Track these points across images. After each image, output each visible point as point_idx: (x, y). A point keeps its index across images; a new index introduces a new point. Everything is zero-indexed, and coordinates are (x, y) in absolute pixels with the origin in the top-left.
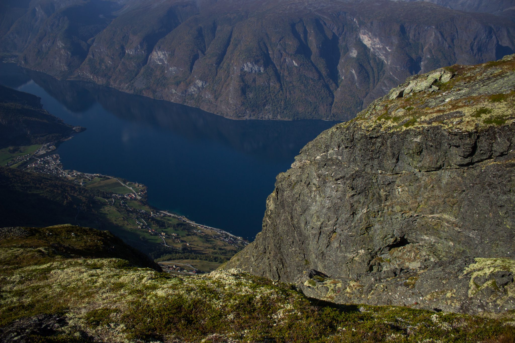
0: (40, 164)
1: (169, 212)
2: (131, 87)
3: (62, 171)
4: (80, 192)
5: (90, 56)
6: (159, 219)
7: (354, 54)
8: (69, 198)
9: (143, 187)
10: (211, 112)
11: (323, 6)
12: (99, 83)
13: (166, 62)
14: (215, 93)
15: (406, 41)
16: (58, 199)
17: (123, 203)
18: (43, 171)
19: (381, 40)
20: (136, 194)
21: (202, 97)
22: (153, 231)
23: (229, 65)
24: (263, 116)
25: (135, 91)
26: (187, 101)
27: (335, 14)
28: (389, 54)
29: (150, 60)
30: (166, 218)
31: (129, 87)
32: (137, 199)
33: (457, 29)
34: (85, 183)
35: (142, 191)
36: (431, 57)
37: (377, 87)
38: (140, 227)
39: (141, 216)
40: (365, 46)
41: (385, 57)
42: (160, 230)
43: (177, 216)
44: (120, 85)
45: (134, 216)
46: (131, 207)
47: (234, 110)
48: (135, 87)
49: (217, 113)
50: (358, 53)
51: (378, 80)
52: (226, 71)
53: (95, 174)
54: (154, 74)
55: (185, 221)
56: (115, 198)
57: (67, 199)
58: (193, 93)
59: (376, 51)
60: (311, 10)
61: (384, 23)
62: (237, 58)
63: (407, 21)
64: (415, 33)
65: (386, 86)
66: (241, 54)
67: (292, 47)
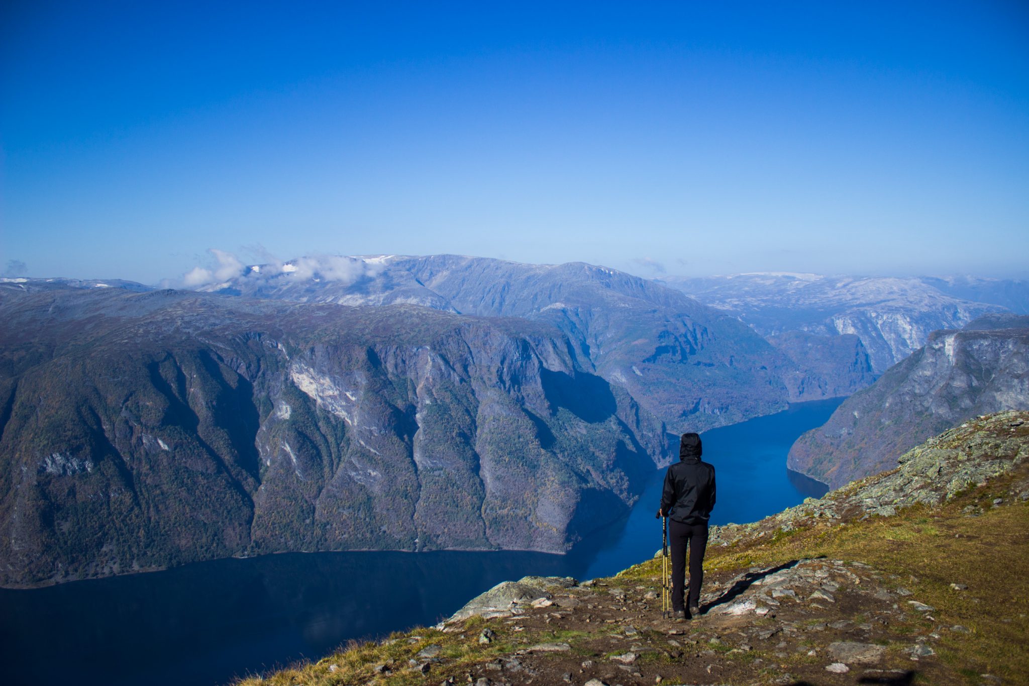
7: (285, 412)
11: (215, 324)
15: (383, 377)
19: (334, 380)
24: (99, 569)
27: (240, 338)
28: (353, 405)
33: (468, 347)
36: (431, 402)
37: (339, 472)
40: (304, 396)
41: (346, 411)
47: (25, 567)
50: (294, 411)
51: (340, 458)
59: (327, 403)
60: (189, 333)
61: (336, 348)
62: (28, 445)
63: (379, 339)
64: (396, 362)
65: (355, 469)
66: (38, 437)
67: (153, 411)
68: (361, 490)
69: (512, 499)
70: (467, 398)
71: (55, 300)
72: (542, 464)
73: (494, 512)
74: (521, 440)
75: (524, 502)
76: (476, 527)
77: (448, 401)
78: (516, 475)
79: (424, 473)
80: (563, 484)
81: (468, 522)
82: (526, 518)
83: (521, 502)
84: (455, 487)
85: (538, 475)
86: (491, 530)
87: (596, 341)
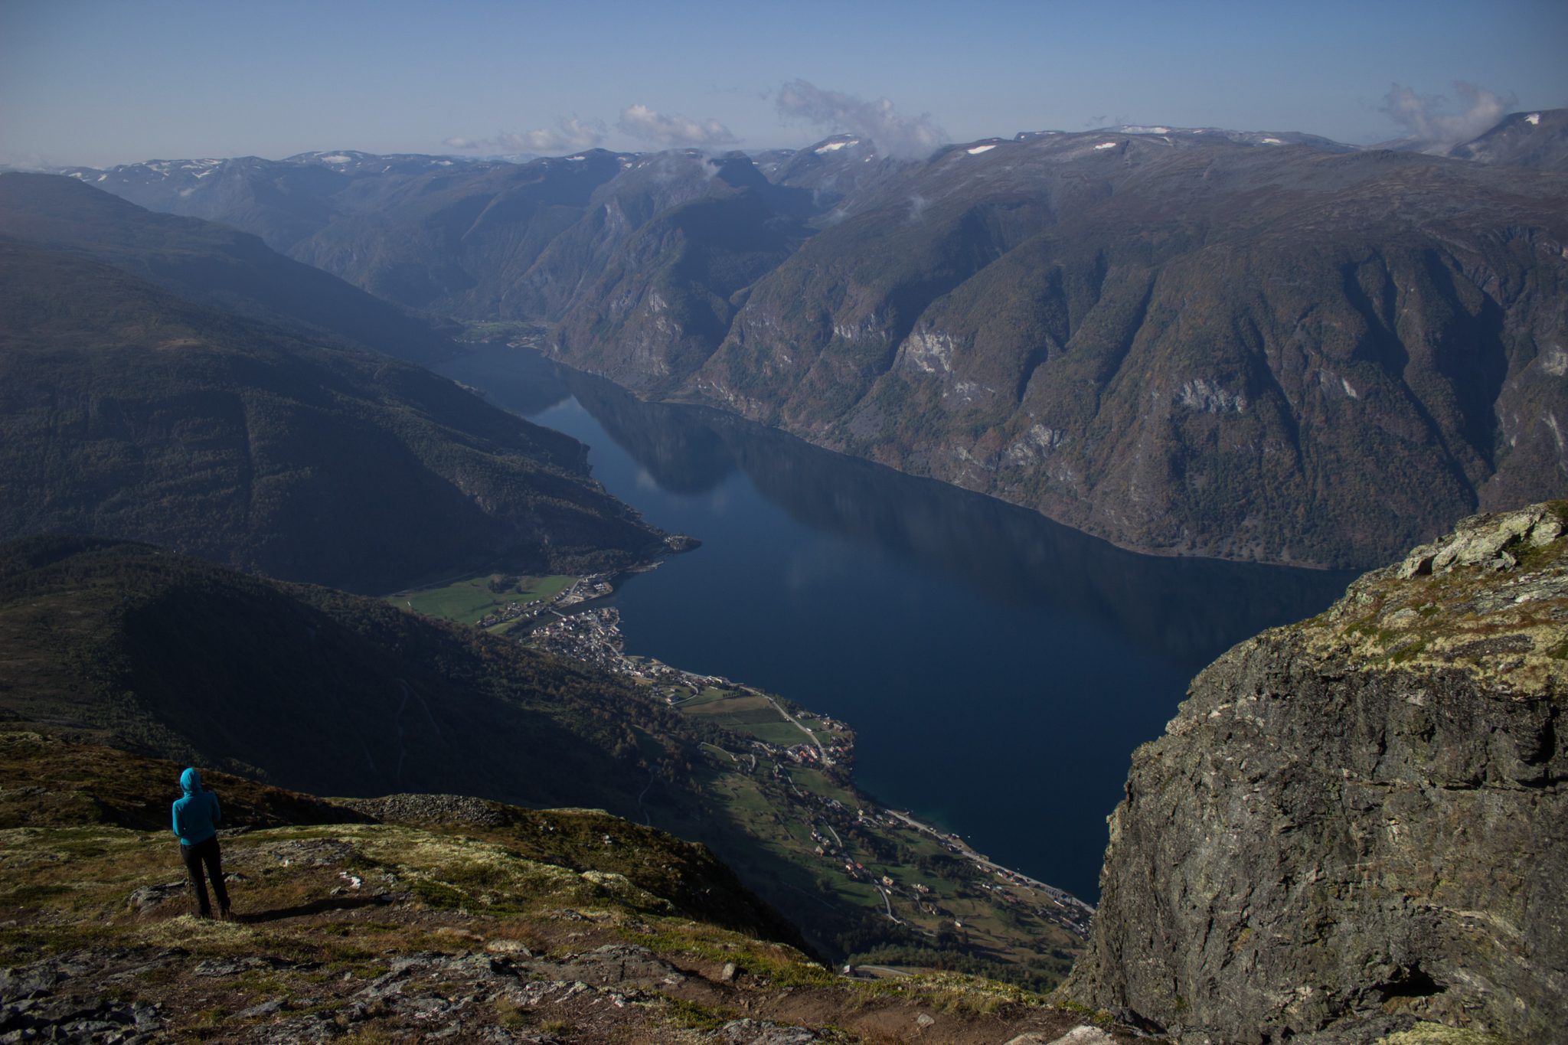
0: (565, 630)
1: (911, 817)
2: (840, 434)
3: (620, 658)
4: (663, 725)
5: (733, 338)
6: (880, 833)
7: (1557, 363)
8: (630, 736)
9: (843, 730)
10: (1070, 525)
11: (1455, 210)
12: (749, 417)
13: (947, 368)
14: (1088, 468)
16: (600, 736)
17: (780, 771)
18: (571, 651)
20: (822, 750)
21: (1048, 478)
22: (859, 866)
23: (1136, 386)
24: (1235, 549)
25: (849, 446)
26: (1000, 484)
27: (1495, 236)
29: (902, 358)
30: (902, 832)
31: (833, 433)
32: (823, 766)
34: (681, 699)
35: (840, 743)
38: (822, 852)
39: (828, 817)
42: (880, 868)
43: (934, 833)
44: (809, 426)
45: (807, 814)
46: (802, 787)
47: (1143, 524)
48: (852, 435)
49: (1091, 529)
52: (1126, 402)
53: (710, 678)
54: (909, 400)
55: (960, 852)
56: (760, 755)
57: (624, 741)
58: (1022, 463)
60: (1411, 221)
62: (1163, 363)
66: (1178, 354)
67: (1341, 337)
71: (1212, 161)
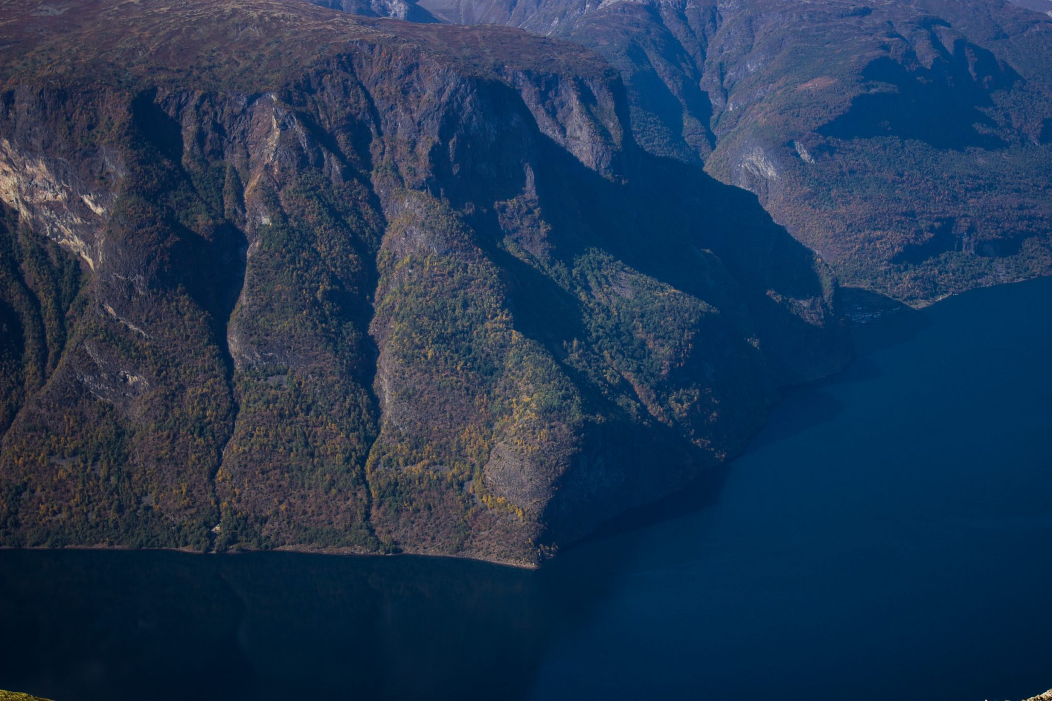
15: (166, 163)
19: (55, 168)
28: (98, 225)
33: (368, 97)
36: (273, 221)
37: (56, 376)
41: (83, 238)
51: (62, 343)
59: (41, 218)
61: (62, 96)
63: (163, 76)
64: (200, 129)
65: (93, 369)
68: (104, 414)
69: (435, 443)
70: (360, 216)
72: (510, 366)
73: (393, 469)
74: (470, 310)
75: (460, 449)
76: (349, 503)
77: (311, 219)
78: (448, 390)
79: (246, 379)
80: (547, 412)
81: (334, 491)
82: (461, 485)
83: (454, 450)
84: (312, 413)
85: (497, 391)
86: (382, 509)
87: (722, 80)
